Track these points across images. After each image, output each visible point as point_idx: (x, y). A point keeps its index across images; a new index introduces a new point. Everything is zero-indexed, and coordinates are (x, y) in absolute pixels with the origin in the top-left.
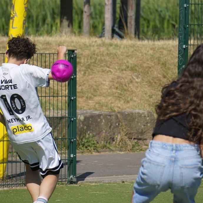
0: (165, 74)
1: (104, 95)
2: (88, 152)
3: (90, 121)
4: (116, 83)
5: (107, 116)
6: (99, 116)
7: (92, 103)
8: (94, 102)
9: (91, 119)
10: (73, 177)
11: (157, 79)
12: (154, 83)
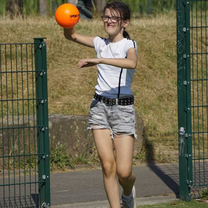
0: (151, 65)
1: (75, 93)
2: (58, 169)
3: (60, 128)
4: (89, 78)
5: (82, 122)
6: (71, 121)
7: (59, 104)
8: (61, 103)
9: (61, 126)
10: (47, 204)
11: (141, 70)
12: (137, 76)
